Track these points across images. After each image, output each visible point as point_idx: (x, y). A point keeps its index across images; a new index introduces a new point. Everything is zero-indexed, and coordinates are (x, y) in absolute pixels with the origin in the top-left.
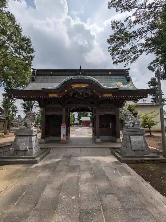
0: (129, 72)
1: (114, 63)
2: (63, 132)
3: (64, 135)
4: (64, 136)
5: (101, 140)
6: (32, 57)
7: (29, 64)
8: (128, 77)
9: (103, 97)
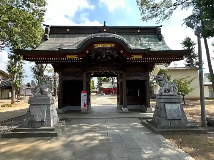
0: (161, 30)
1: (143, 19)
2: (84, 100)
4: (85, 106)
5: (129, 110)
6: (44, 11)
7: (41, 20)
8: (160, 35)
9: (132, 59)
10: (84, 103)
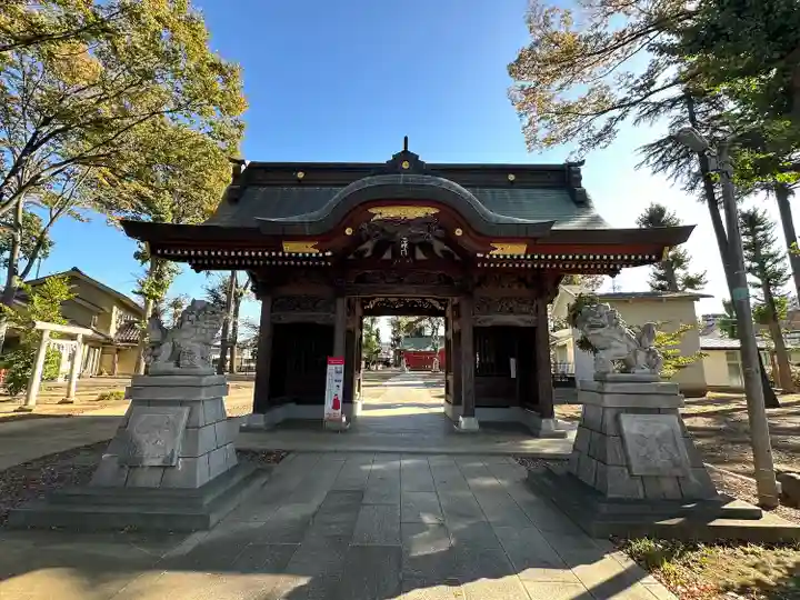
0: (582, 173)
2: (333, 388)
3: (336, 401)
4: (336, 406)
8: (577, 189)
9: (491, 256)
10: (333, 397)
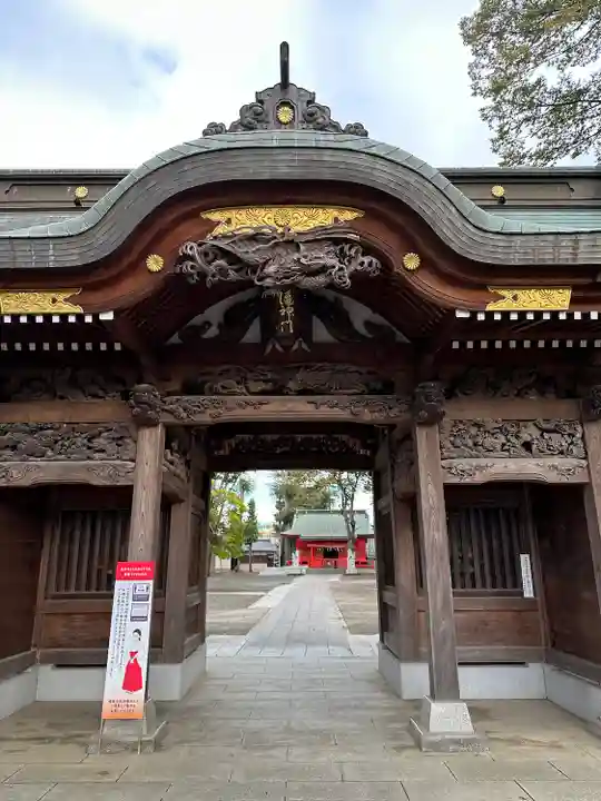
4: (132, 680)
9: (490, 315)
